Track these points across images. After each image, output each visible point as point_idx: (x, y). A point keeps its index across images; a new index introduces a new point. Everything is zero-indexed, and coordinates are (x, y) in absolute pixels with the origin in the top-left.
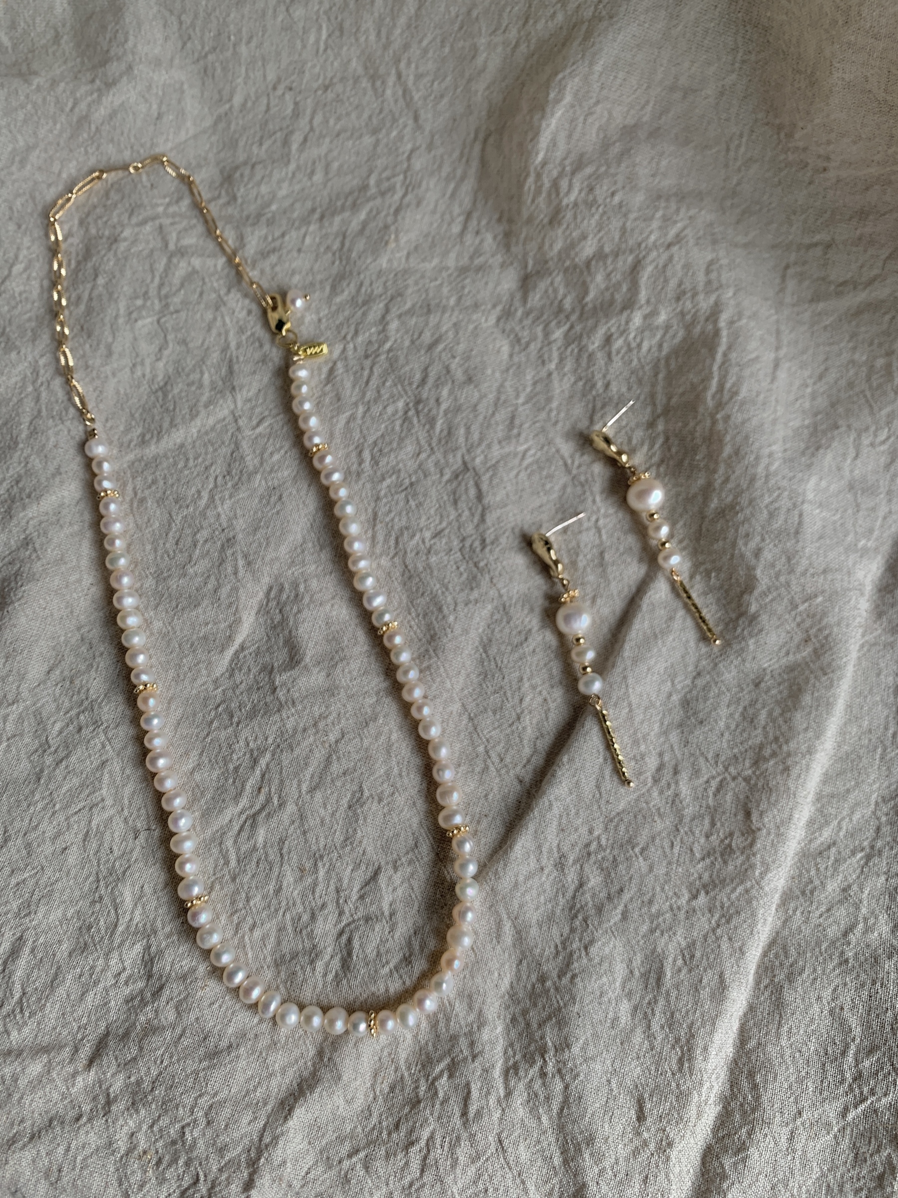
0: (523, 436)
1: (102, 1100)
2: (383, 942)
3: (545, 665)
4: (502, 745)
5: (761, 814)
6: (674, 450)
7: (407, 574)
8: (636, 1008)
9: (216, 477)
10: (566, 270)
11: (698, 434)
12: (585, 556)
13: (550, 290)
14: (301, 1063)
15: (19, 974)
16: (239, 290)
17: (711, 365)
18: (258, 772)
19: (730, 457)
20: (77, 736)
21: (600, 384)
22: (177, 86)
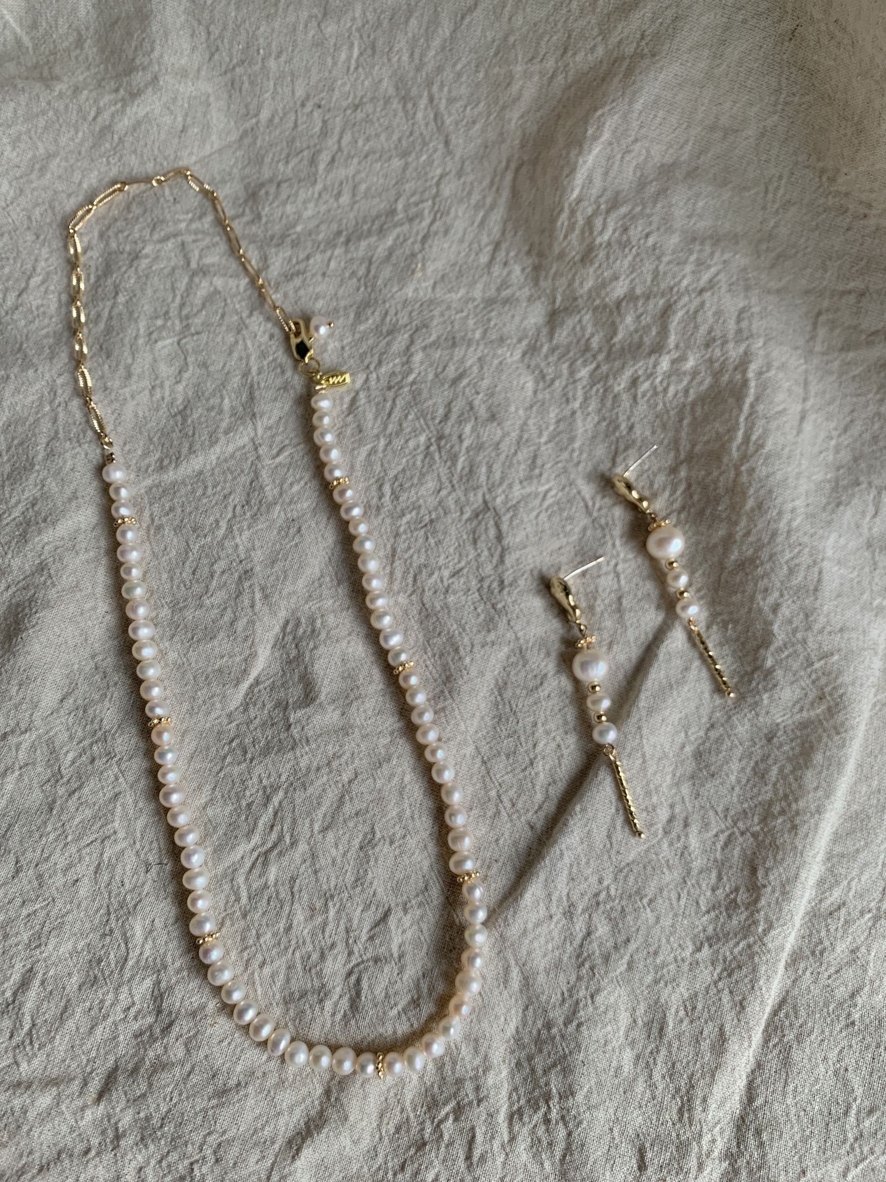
0: (545, 476)
1: (110, 1134)
2: (392, 983)
3: (560, 710)
4: (514, 790)
5: (767, 871)
6: (696, 498)
7: (424, 613)
8: (638, 1057)
9: (235, 507)
10: (595, 309)
11: (721, 484)
12: (603, 600)
13: (578, 328)
14: (308, 1102)
15: (29, 1006)
16: (261, 313)
17: (738, 416)
18: (271, 810)
19: (753, 510)
20: (89, 767)
21: (623, 426)
22: (203, 99)
